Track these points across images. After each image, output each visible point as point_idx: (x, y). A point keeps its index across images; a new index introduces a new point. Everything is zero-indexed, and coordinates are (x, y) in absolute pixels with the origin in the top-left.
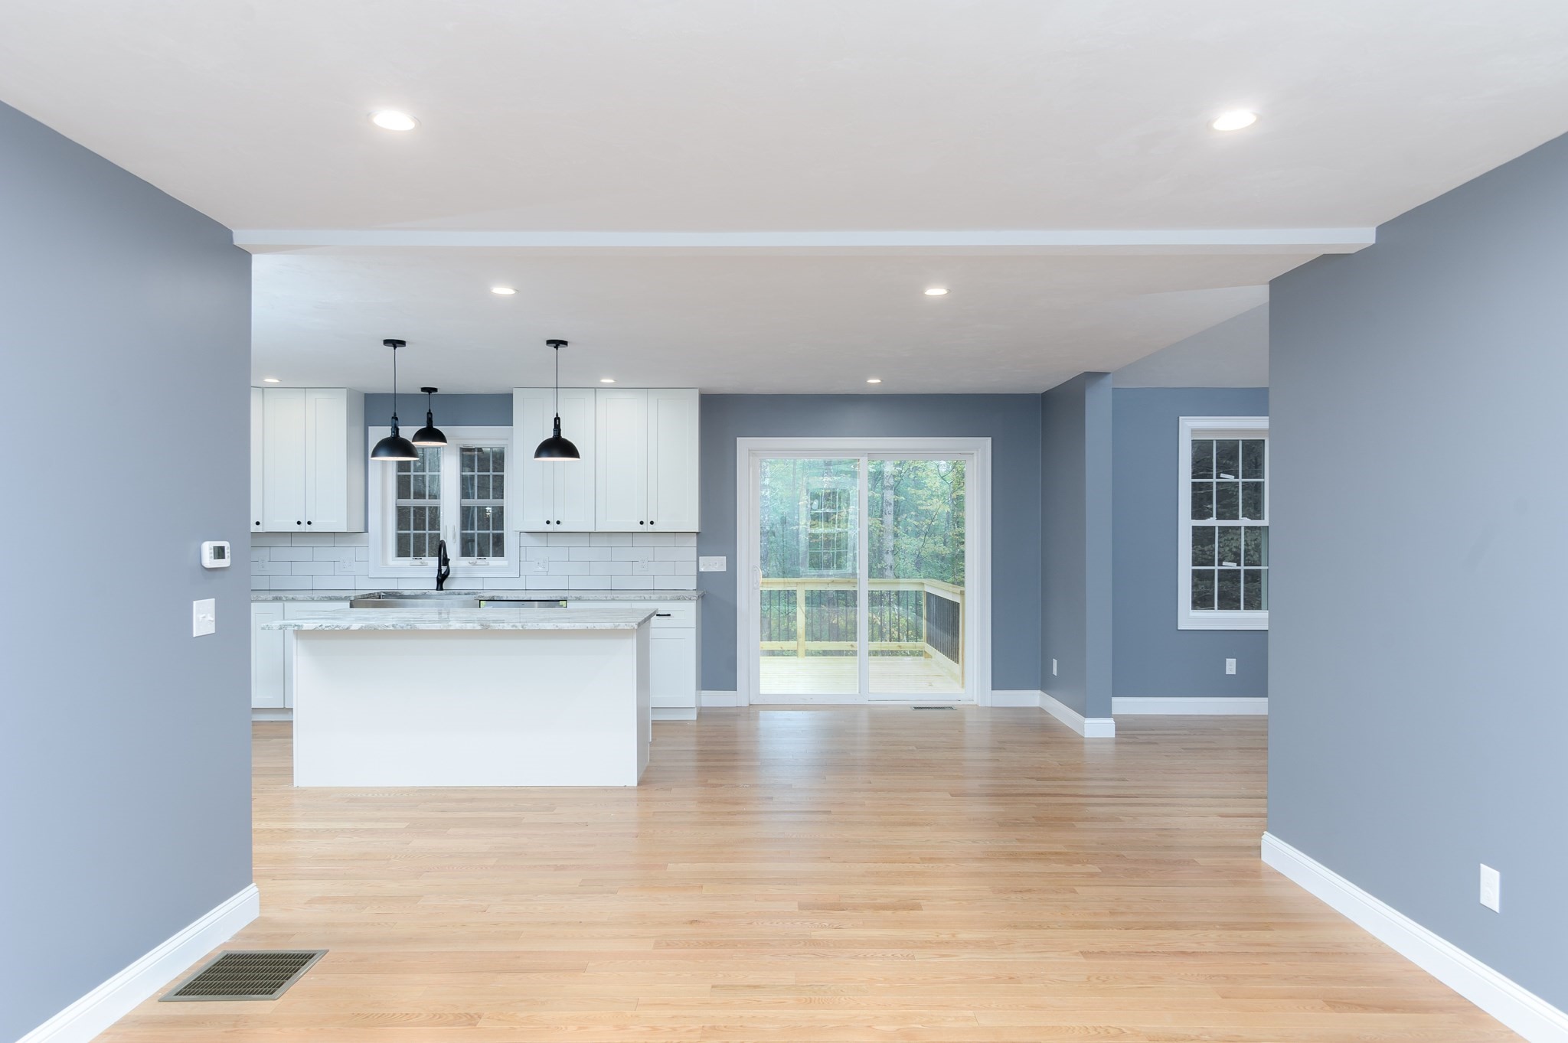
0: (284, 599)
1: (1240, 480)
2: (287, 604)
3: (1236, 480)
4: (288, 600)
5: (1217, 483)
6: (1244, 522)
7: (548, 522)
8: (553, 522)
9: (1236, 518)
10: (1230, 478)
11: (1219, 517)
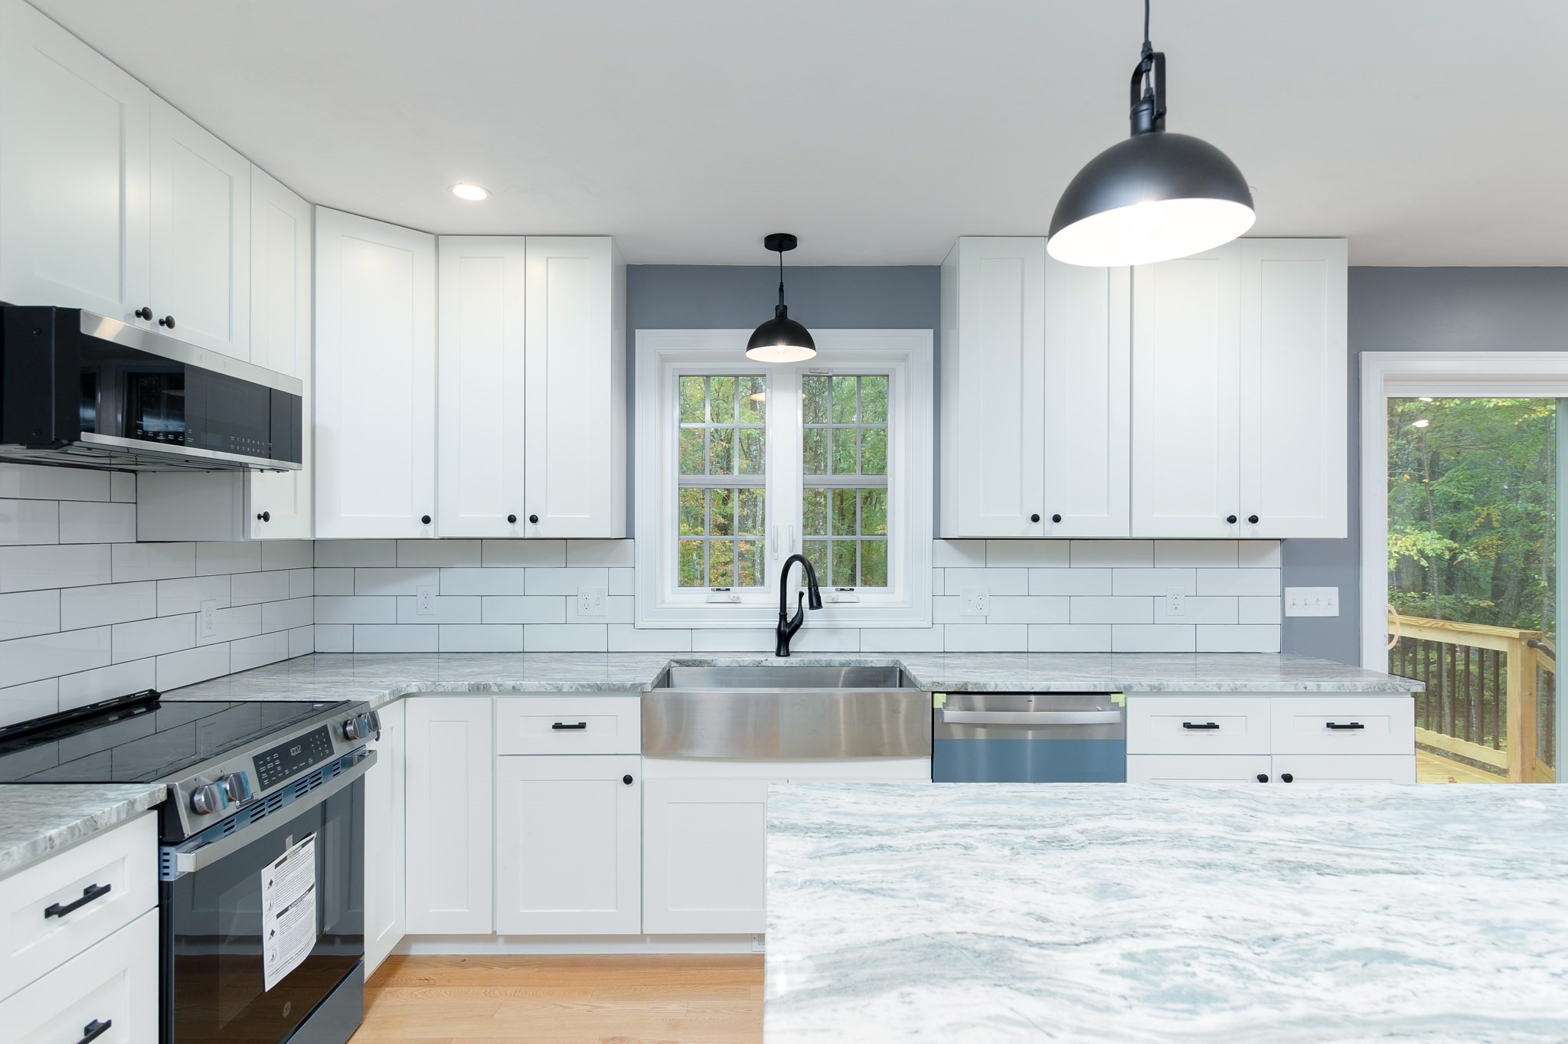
0: (494, 689)
2: (503, 702)
4: (502, 691)
7: (1035, 519)
8: (1046, 518)
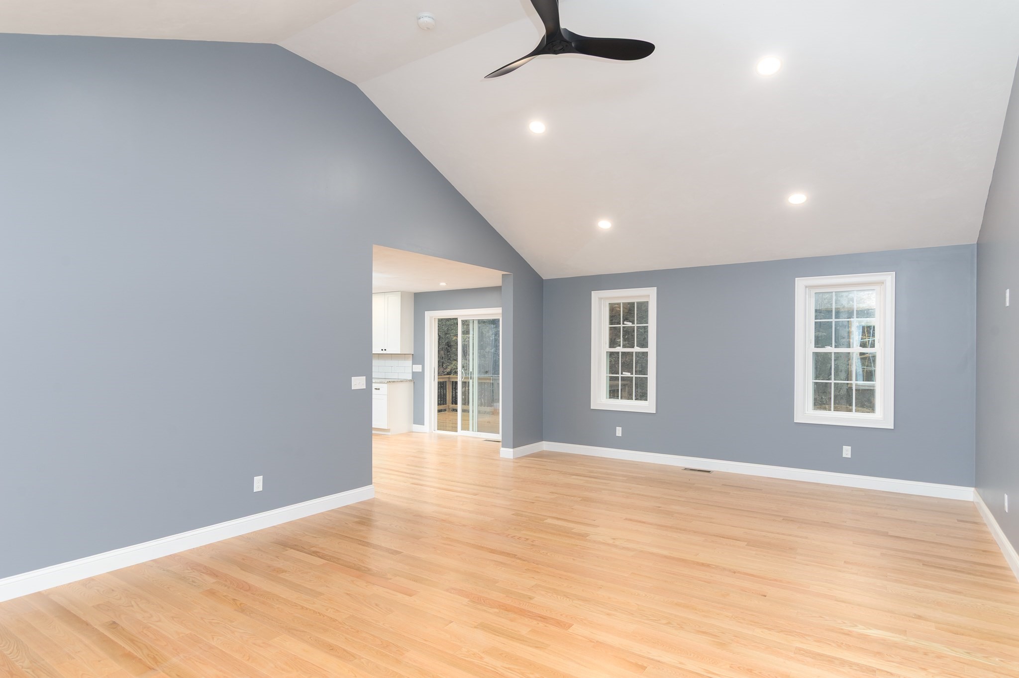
1: (636, 325)
3: (633, 325)
5: (623, 327)
6: (637, 349)
9: (633, 347)
10: (629, 324)
11: (624, 346)
